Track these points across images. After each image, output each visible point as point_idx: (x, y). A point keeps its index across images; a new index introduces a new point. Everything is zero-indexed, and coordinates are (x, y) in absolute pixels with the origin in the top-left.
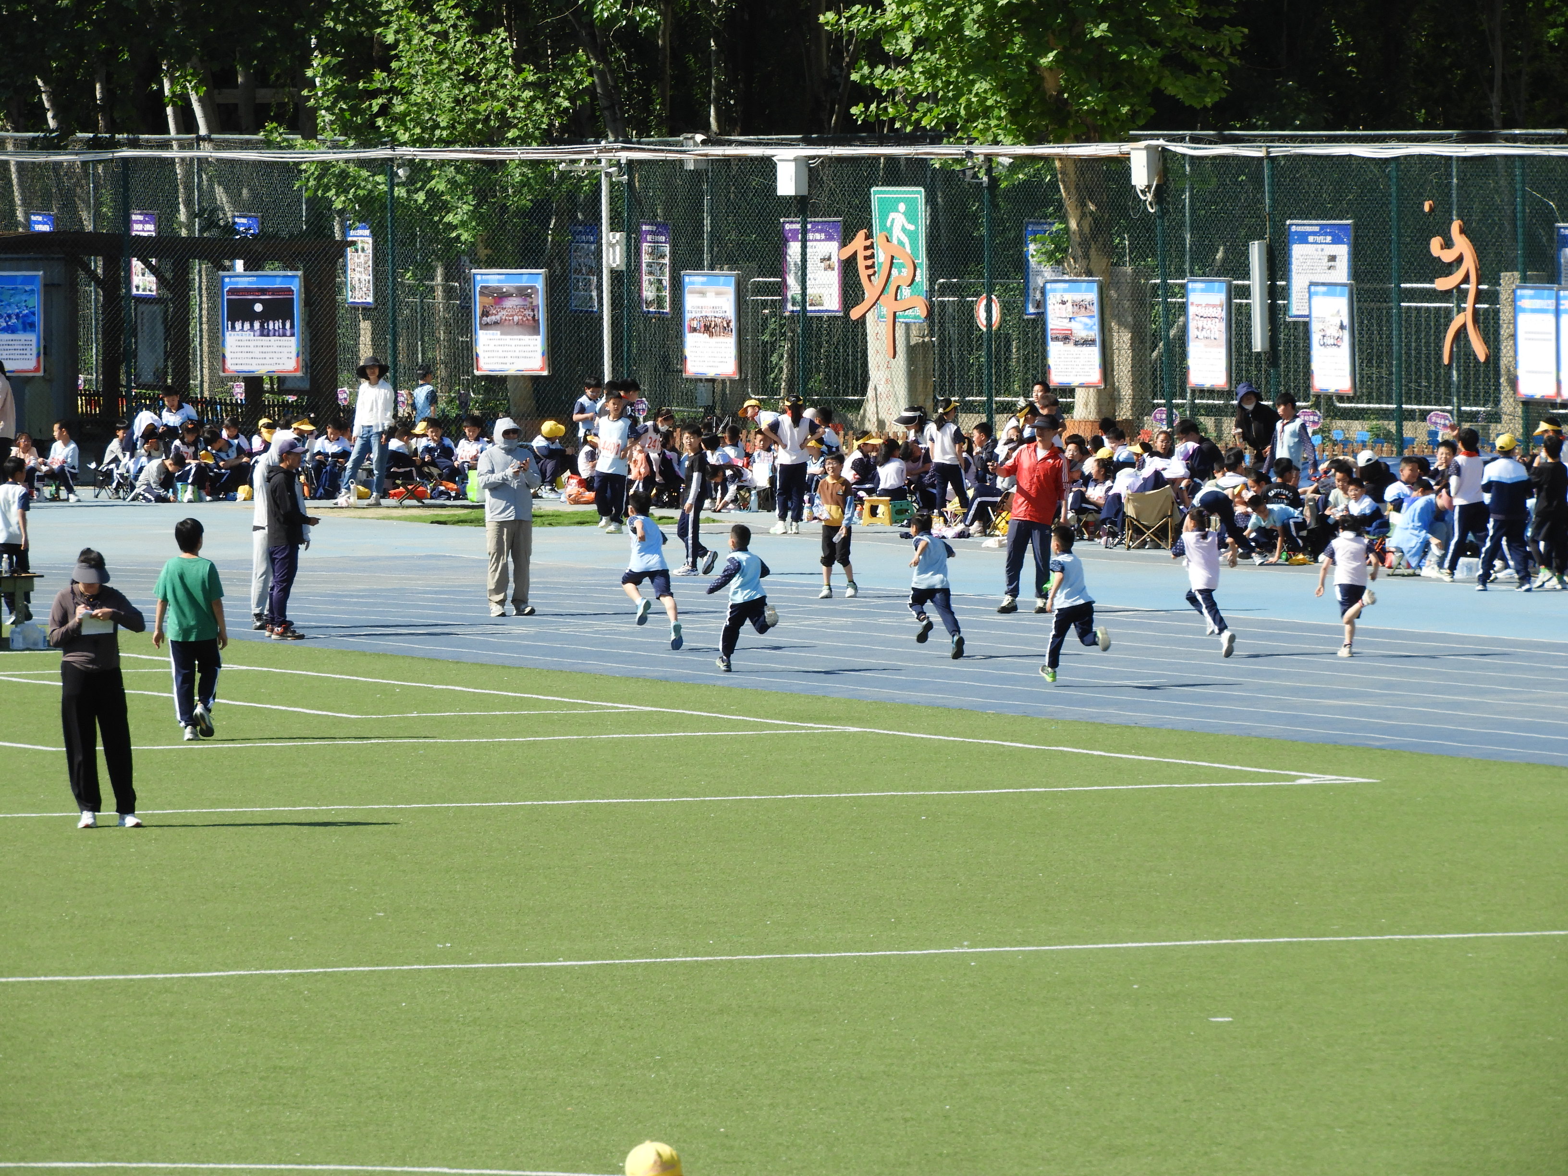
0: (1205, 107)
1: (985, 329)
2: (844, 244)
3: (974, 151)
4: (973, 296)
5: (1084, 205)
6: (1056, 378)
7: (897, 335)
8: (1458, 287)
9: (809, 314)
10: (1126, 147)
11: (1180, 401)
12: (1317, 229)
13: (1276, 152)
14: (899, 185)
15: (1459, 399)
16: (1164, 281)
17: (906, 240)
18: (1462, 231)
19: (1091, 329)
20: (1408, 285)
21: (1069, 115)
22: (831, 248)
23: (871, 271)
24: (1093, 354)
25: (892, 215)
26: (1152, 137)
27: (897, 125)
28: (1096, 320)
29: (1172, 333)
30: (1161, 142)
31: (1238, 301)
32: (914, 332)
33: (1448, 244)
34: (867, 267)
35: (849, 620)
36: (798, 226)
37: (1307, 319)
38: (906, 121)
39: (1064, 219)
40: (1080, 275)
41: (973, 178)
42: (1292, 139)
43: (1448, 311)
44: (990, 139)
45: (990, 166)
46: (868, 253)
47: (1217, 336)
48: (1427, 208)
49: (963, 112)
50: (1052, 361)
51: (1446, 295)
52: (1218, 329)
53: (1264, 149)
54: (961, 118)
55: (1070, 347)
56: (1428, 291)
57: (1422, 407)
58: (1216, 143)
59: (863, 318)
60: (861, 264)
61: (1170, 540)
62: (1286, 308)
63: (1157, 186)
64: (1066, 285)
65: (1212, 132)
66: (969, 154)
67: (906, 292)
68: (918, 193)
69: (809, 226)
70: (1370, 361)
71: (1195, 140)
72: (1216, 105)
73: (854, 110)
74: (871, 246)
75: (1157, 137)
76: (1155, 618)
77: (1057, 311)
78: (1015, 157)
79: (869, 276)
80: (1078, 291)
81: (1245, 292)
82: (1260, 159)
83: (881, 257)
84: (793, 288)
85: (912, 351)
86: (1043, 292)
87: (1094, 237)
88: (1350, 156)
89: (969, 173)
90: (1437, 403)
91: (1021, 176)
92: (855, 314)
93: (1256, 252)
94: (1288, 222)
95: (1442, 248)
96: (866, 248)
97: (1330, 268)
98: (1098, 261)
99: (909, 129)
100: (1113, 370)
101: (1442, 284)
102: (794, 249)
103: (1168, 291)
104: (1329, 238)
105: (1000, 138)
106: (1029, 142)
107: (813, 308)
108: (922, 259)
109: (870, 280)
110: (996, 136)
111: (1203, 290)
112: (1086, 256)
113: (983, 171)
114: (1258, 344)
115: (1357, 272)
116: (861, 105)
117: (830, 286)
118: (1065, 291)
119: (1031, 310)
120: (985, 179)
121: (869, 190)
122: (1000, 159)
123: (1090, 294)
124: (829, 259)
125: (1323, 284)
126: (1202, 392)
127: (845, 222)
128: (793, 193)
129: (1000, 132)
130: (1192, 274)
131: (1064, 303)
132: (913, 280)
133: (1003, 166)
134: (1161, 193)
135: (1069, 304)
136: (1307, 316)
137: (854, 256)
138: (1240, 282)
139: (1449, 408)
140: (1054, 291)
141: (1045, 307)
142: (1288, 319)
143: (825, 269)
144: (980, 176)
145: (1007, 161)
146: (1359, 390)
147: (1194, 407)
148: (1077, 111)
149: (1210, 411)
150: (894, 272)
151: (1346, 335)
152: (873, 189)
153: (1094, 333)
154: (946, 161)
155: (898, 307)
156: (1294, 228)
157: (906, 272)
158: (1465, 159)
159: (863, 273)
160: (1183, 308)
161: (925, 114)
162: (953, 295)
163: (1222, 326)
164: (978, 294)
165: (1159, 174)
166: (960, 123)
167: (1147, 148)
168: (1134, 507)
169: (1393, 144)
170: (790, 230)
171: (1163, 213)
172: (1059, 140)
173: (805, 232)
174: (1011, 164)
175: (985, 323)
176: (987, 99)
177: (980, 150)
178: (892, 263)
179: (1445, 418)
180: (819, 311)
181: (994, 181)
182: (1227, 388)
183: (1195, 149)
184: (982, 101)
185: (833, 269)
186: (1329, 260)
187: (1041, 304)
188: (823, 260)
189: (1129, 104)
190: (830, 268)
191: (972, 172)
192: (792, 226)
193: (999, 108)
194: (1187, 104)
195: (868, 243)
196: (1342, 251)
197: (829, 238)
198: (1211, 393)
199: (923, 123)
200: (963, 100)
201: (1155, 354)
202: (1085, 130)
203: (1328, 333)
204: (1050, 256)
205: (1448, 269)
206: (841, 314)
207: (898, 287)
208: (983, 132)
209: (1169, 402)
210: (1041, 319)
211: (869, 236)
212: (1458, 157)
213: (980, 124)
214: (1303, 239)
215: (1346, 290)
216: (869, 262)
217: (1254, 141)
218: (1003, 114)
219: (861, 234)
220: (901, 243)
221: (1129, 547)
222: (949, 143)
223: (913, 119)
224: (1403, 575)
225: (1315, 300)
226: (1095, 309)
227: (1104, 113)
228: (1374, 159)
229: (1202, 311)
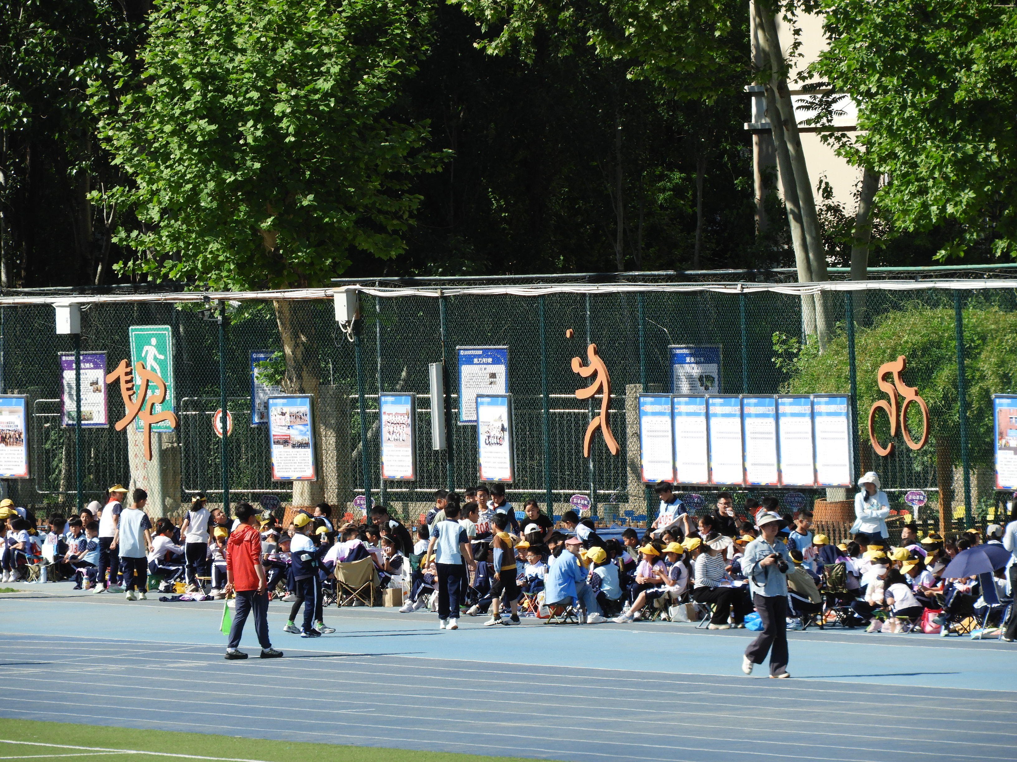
0: (391, 258)
1: (221, 437)
2: (108, 371)
3: (211, 297)
4: (211, 410)
5: (297, 337)
6: (279, 473)
7: (152, 442)
8: (592, 397)
9: (83, 427)
10: (330, 291)
11: (376, 490)
12: (480, 352)
13: (448, 293)
14: (152, 324)
15: (595, 485)
16: (362, 396)
17: (157, 367)
18: (596, 352)
19: (305, 434)
20: (553, 396)
21: (284, 267)
22: (99, 374)
23: (131, 392)
24: (308, 453)
25: (146, 348)
26: (349, 283)
27: (150, 279)
28: (309, 427)
29: (369, 434)
30: (358, 287)
31: (419, 410)
32: (165, 438)
33: (585, 363)
34: (128, 389)
35: (123, 667)
36: (73, 358)
37: (475, 424)
38: (156, 275)
39: (281, 348)
40: (295, 393)
41: (210, 317)
42: (460, 282)
43: (585, 416)
44: (222, 286)
45: (224, 308)
46: (129, 378)
47: (405, 438)
48: (568, 335)
49: (200, 266)
50: (275, 460)
51: (583, 403)
52: (406, 433)
53: (439, 291)
54: (199, 270)
55: (289, 449)
56: (569, 399)
57: (567, 491)
58: (399, 287)
59: (124, 430)
60: (123, 386)
61: (372, 599)
62: (458, 415)
63: (355, 321)
64: (285, 401)
65: (396, 278)
66: (207, 299)
67: (158, 408)
68: (166, 331)
69: (81, 358)
70: (524, 455)
71: (382, 284)
72: (399, 256)
73: (115, 267)
74: (130, 373)
75: (354, 283)
76: (363, 660)
77: (278, 421)
78: (242, 300)
79: (130, 396)
80: (294, 405)
81: (426, 403)
82: (437, 298)
83: (139, 381)
84: (69, 405)
85: (163, 454)
86: (266, 406)
87: (305, 362)
88: (507, 294)
89: (207, 313)
90: (578, 488)
91: (246, 315)
92: (119, 426)
93: (434, 371)
94: (457, 348)
95: (581, 366)
96: (127, 374)
97: (491, 383)
98: (309, 381)
99: (158, 281)
100: (322, 467)
101: (581, 394)
102: (69, 376)
103: (365, 404)
104: (490, 360)
105: (230, 286)
106: (253, 288)
107: (86, 422)
108: (170, 382)
109: (130, 399)
110: (226, 285)
111: (393, 403)
112: (300, 377)
113: (217, 312)
114: (437, 444)
115: (512, 386)
116: (121, 262)
117: (98, 404)
118: (284, 405)
119: (256, 419)
120: (220, 318)
121: (128, 329)
122: (231, 302)
123: (304, 407)
124: (97, 383)
125: (488, 396)
126: (392, 483)
127: (109, 355)
128: (69, 332)
129: (229, 281)
130: (383, 390)
131: (283, 414)
132: (164, 398)
133: (234, 308)
134: (358, 327)
135: (287, 415)
136: (476, 421)
137: (118, 380)
138: (421, 396)
139: (588, 492)
140: (276, 405)
141: (268, 417)
142: (459, 424)
143: (94, 392)
144: (216, 315)
145: (236, 304)
146: (517, 479)
147: (386, 494)
148: (291, 263)
149: (400, 497)
150: (149, 392)
151: (506, 435)
152: (130, 328)
153: (308, 437)
154: (186, 304)
155: (152, 419)
156: (462, 353)
157: (159, 393)
158: (596, 296)
159: (125, 394)
160: (377, 416)
161: (171, 269)
162: (195, 410)
163: (409, 430)
164: (214, 409)
165: (356, 312)
166: (198, 274)
167: (347, 291)
168: (344, 574)
169: (540, 285)
170: (66, 361)
171: (360, 341)
172: (277, 287)
173: (78, 363)
174: (239, 306)
175: (221, 431)
176: (219, 256)
177: (215, 296)
178: (147, 385)
179: (585, 499)
180: (90, 424)
181: (226, 320)
182: (413, 479)
183: (384, 291)
184: (216, 257)
185: (100, 391)
186: (491, 377)
187: (265, 415)
188: (92, 384)
189: (331, 257)
190: (98, 390)
191: (209, 312)
192: (67, 358)
193: (229, 262)
194: (377, 256)
195: (128, 370)
196: (501, 370)
197: (96, 367)
198: (401, 483)
199: (171, 276)
200: (200, 257)
201: (355, 453)
202: (297, 278)
203: (492, 435)
204: (270, 378)
205: (584, 383)
206: (107, 426)
207: (153, 404)
208: (217, 281)
209: (368, 490)
210: (264, 428)
211: (128, 365)
212: (590, 294)
213: (213, 275)
214: (469, 360)
215: (506, 400)
216: (129, 385)
217: (429, 285)
218: (232, 267)
219: (123, 363)
220: (153, 369)
221: (340, 605)
222: (190, 290)
223: (162, 273)
224: (557, 623)
225: (481, 409)
226: (308, 419)
227: (312, 264)
228: (524, 296)
229: (392, 419)
